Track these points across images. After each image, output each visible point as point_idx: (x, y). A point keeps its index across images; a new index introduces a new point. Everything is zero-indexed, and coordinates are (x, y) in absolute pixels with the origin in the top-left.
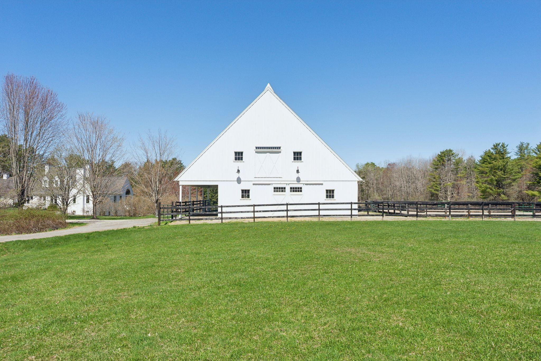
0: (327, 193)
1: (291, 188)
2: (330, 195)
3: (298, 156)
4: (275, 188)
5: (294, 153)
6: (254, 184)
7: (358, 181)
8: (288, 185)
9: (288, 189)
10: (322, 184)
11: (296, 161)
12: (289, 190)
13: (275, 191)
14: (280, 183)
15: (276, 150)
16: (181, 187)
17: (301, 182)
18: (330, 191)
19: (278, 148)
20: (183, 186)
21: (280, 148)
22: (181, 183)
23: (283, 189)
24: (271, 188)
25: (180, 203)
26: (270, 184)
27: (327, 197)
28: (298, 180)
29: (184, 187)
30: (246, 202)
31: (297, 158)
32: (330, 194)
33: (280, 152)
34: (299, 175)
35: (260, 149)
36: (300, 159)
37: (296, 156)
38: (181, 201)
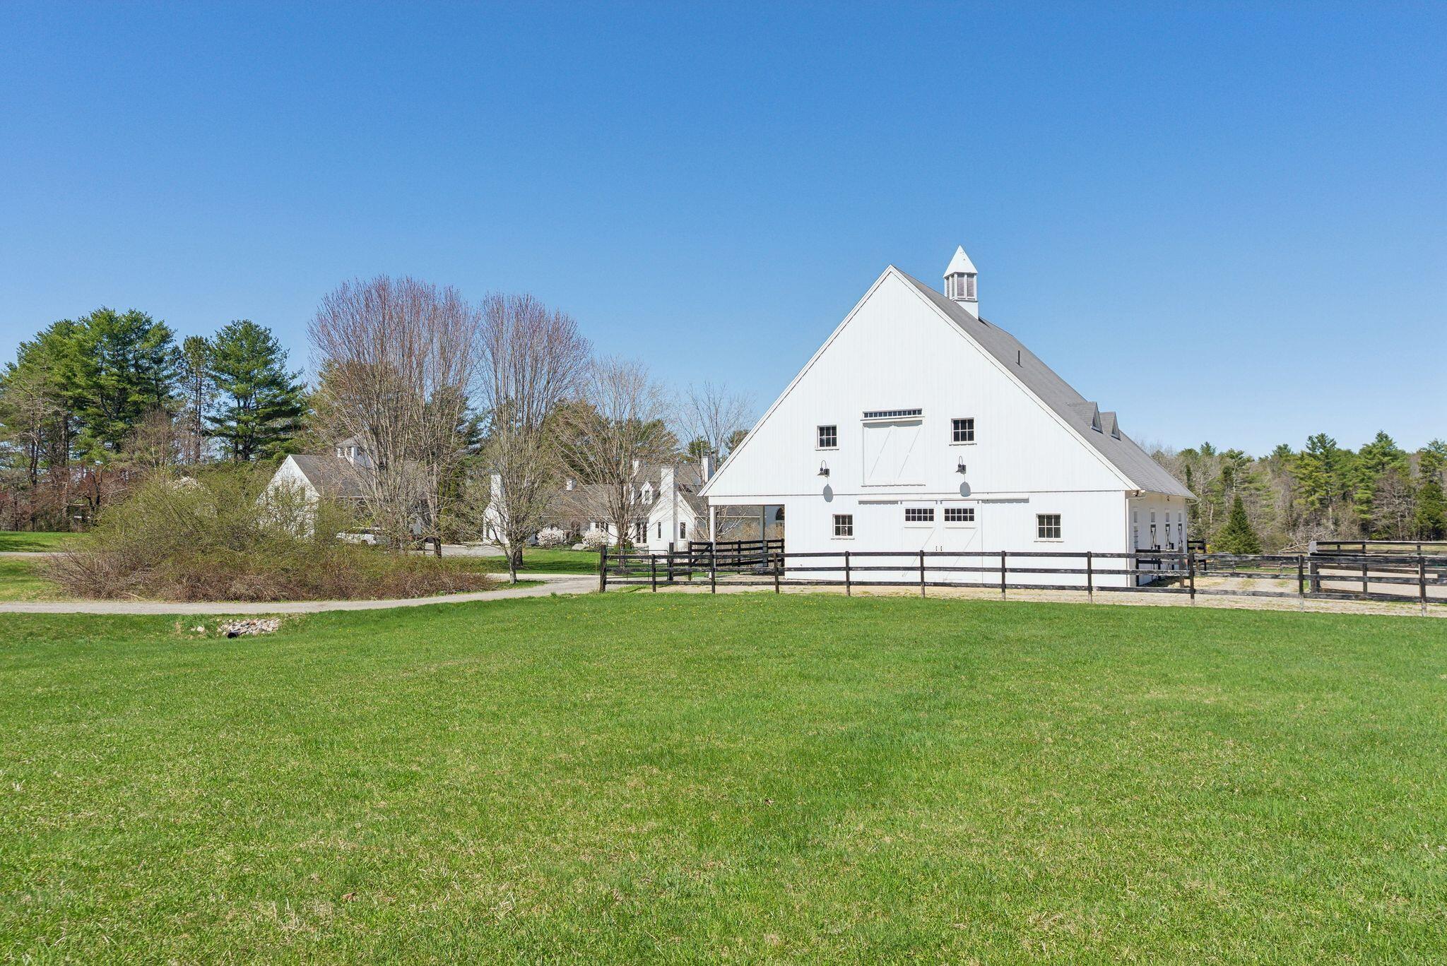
0: (1041, 523)
1: (947, 511)
2: (1049, 530)
3: (963, 430)
4: (908, 511)
5: (956, 423)
6: (861, 502)
7: (1127, 492)
8: (939, 502)
9: (939, 514)
10: (1026, 501)
11: (960, 442)
12: (943, 515)
13: (908, 519)
14: (919, 498)
15: (910, 416)
16: (712, 510)
17: (971, 497)
18: (1049, 517)
19: (914, 412)
20: (716, 507)
21: (920, 412)
22: (712, 502)
23: (926, 515)
24: (900, 511)
25: (710, 544)
26: (895, 502)
27: (1041, 533)
28: (965, 490)
29: (719, 510)
30: (843, 544)
31: (964, 434)
32: (1049, 525)
33: (919, 423)
34: (968, 477)
35: (875, 418)
36: (971, 437)
37: (960, 430)
38: (712, 540)
